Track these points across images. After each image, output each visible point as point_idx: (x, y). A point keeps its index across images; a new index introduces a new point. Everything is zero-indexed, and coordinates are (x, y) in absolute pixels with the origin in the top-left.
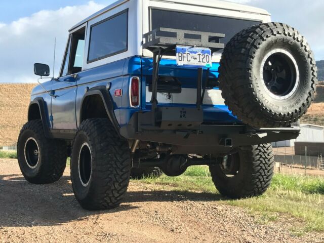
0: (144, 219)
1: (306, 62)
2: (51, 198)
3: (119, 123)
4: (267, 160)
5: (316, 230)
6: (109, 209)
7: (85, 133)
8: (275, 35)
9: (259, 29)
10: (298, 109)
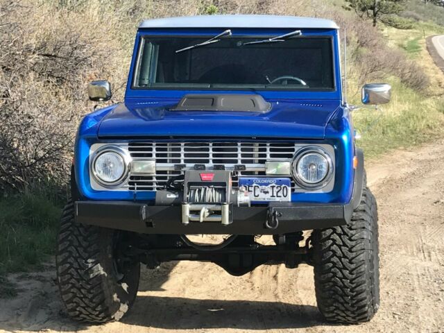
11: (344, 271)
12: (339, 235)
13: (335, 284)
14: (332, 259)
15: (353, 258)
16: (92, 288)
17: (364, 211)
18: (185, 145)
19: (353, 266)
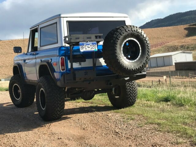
0: (72, 124)
1: (144, 43)
2: (28, 116)
3: (56, 78)
4: (133, 89)
5: (150, 123)
6: (56, 120)
7: (41, 84)
8: (127, 32)
9: (119, 30)
10: (141, 66)
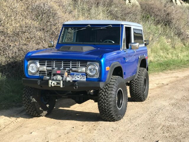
11: (105, 104)
12: (104, 92)
13: (102, 108)
14: (101, 100)
15: (108, 100)
16: (32, 106)
17: (113, 85)
18: (55, 62)
19: (107, 102)
